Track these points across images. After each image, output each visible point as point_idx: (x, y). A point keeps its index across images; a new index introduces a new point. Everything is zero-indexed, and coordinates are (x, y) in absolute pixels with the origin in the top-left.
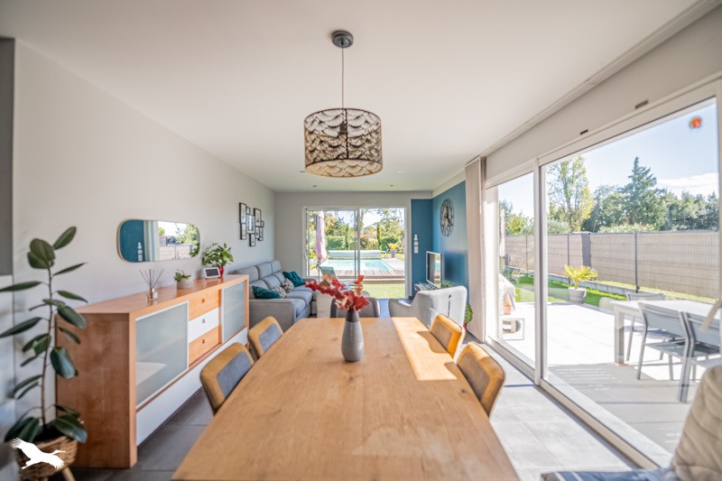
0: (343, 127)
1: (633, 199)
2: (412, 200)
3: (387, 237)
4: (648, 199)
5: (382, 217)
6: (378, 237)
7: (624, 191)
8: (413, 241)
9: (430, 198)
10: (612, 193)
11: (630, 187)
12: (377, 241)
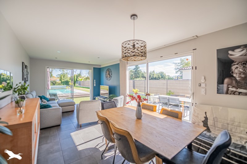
0: (134, 46)
1: (135, 72)
2: (94, 68)
3: (65, 80)
4: (138, 72)
5: (61, 72)
6: (61, 80)
7: (134, 69)
8: (94, 82)
9: (100, 67)
10: (131, 70)
11: (135, 69)
12: (61, 82)
